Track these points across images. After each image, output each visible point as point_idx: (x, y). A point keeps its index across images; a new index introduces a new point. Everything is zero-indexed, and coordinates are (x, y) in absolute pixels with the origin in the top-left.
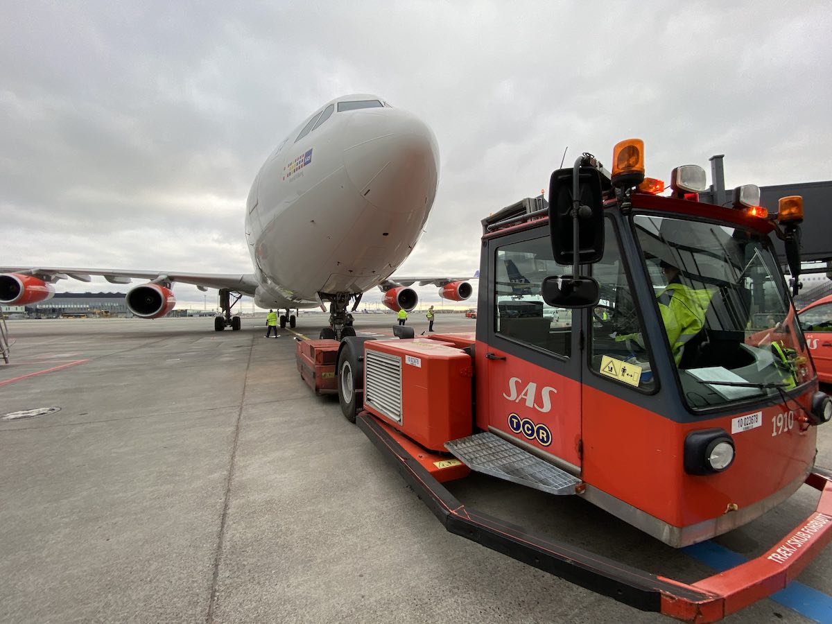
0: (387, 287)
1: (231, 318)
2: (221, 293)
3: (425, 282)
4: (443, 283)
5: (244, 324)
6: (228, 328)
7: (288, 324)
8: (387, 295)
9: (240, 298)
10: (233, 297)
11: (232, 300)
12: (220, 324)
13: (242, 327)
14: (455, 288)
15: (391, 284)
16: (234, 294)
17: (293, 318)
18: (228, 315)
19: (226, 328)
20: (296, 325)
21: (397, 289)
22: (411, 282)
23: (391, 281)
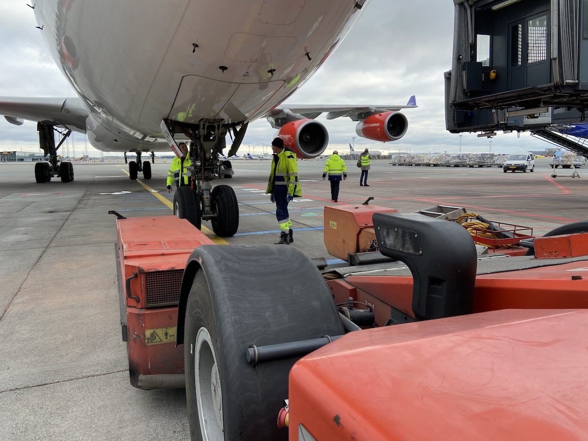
0: (281, 120)
1: (59, 164)
2: (40, 127)
3: (336, 113)
4: (363, 114)
5: (79, 172)
6: (56, 178)
7: (140, 174)
8: (281, 133)
9: (68, 134)
10: (58, 133)
11: (58, 137)
12: (43, 174)
13: (76, 177)
14: (382, 122)
15: (287, 115)
16: (59, 129)
17: (147, 164)
18: (54, 159)
19: (52, 179)
20: (152, 176)
21: (296, 123)
22: (317, 112)
23: (287, 111)
